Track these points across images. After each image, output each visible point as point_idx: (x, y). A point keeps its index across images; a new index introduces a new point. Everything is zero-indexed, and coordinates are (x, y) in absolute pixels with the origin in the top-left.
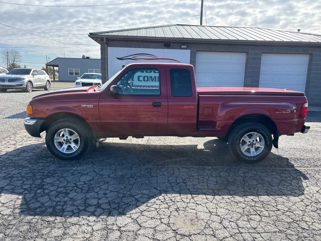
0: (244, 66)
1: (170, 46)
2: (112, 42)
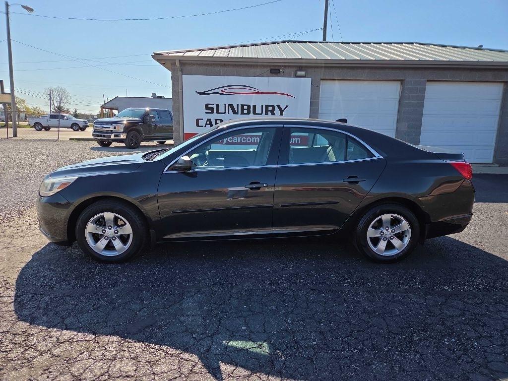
0: (397, 102)
1: (279, 73)
2: (188, 68)
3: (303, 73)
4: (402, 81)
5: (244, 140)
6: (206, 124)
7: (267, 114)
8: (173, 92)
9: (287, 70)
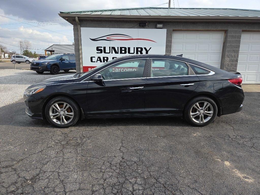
0: (222, 45)
2: (84, 23)
3: (161, 26)
4: (226, 32)
5: (122, 70)
6: (97, 60)
7: (137, 53)
9: (151, 24)
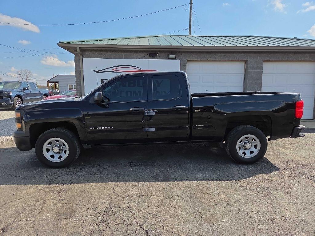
0: (243, 76)
1: (156, 56)
2: (87, 53)
3: (173, 56)
4: (246, 62)
8: (76, 71)
9: (162, 54)
